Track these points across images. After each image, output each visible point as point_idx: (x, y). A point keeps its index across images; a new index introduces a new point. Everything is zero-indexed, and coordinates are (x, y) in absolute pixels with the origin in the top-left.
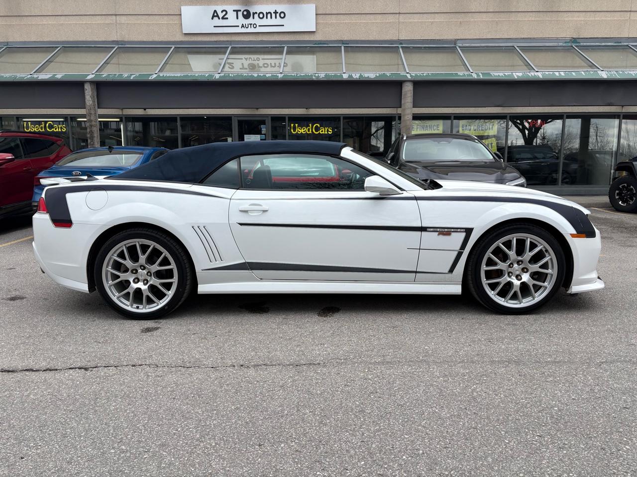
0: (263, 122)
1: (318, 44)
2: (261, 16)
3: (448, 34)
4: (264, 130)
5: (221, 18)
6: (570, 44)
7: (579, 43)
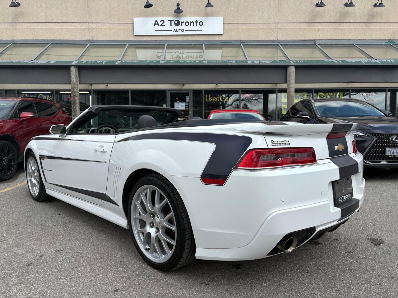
0: (187, 94)
1: (225, 42)
2: (187, 24)
3: (310, 36)
4: (188, 100)
5: (160, 25)
6: (388, 44)
7: (395, 43)
